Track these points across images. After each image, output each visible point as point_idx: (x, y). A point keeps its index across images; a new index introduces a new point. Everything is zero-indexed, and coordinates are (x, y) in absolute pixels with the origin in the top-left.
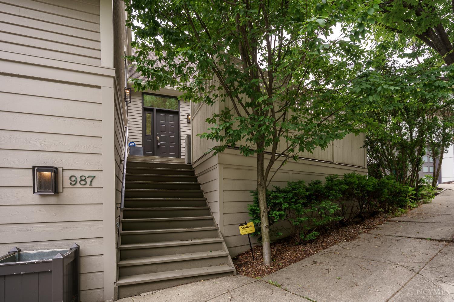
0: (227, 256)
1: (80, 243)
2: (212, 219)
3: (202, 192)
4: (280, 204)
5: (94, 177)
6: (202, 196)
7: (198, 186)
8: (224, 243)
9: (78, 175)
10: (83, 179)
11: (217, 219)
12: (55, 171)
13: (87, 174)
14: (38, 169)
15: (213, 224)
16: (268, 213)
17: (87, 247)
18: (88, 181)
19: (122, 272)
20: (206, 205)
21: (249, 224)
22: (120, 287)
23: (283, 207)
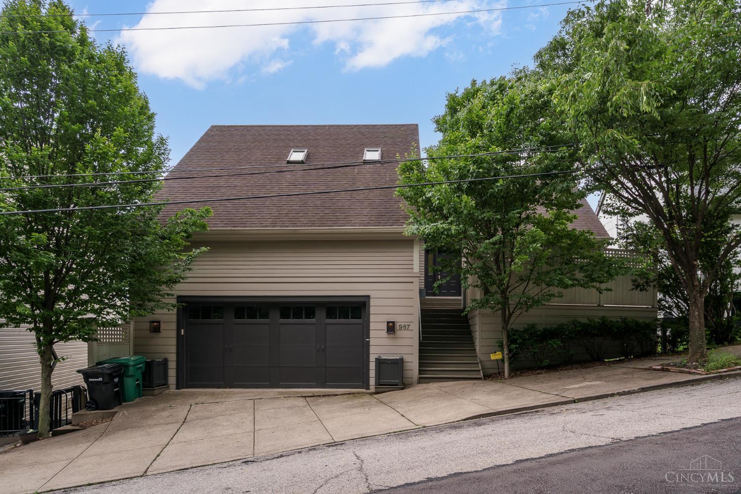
0: (479, 371)
1: (403, 355)
2: (475, 350)
3: (471, 331)
4: (516, 340)
5: (409, 325)
6: (471, 334)
7: (469, 326)
8: (480, 364)
9: (403, 324)
10: (405, 326)
11: (477, 348)
12: (393, 323)
13: (406, 324)
14: (388, 323)
15: (475, 353)
16: (508, 346)
17: (407, 358)
18: (407, 327)
19: (420, 372)
20: (472, 340)
21: (497, 353)
22: (420, 378)
23: (518, 341)
